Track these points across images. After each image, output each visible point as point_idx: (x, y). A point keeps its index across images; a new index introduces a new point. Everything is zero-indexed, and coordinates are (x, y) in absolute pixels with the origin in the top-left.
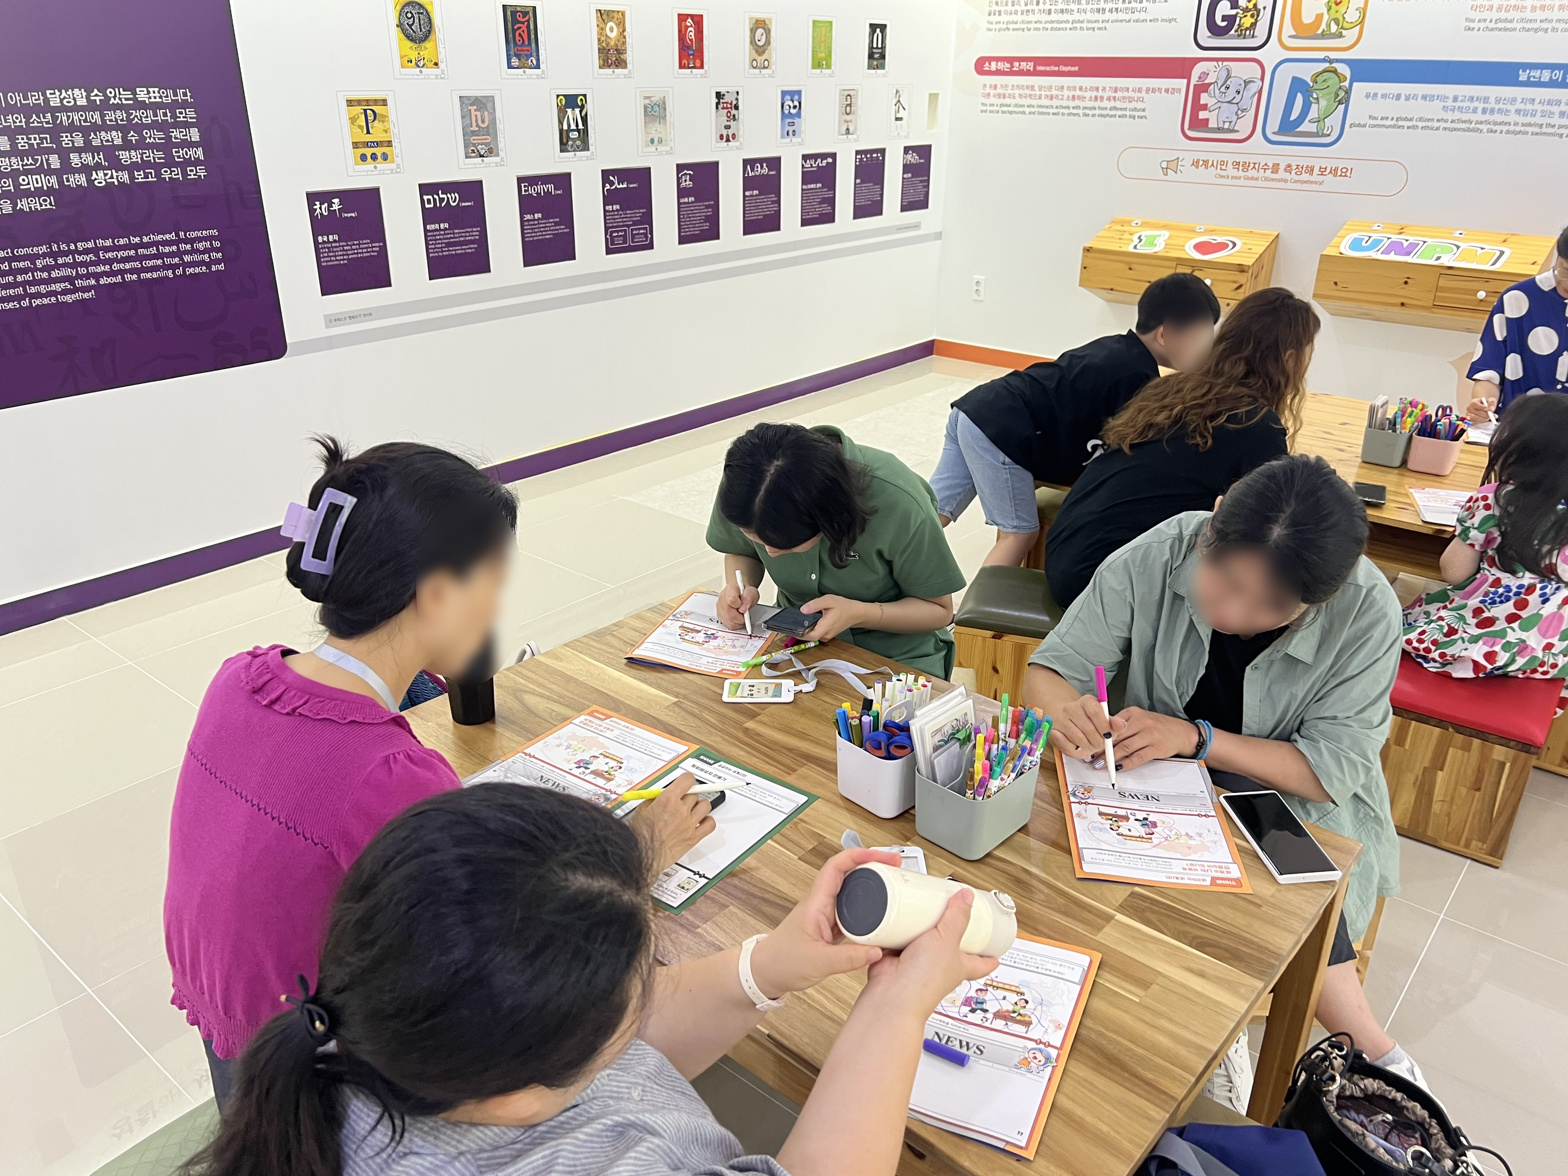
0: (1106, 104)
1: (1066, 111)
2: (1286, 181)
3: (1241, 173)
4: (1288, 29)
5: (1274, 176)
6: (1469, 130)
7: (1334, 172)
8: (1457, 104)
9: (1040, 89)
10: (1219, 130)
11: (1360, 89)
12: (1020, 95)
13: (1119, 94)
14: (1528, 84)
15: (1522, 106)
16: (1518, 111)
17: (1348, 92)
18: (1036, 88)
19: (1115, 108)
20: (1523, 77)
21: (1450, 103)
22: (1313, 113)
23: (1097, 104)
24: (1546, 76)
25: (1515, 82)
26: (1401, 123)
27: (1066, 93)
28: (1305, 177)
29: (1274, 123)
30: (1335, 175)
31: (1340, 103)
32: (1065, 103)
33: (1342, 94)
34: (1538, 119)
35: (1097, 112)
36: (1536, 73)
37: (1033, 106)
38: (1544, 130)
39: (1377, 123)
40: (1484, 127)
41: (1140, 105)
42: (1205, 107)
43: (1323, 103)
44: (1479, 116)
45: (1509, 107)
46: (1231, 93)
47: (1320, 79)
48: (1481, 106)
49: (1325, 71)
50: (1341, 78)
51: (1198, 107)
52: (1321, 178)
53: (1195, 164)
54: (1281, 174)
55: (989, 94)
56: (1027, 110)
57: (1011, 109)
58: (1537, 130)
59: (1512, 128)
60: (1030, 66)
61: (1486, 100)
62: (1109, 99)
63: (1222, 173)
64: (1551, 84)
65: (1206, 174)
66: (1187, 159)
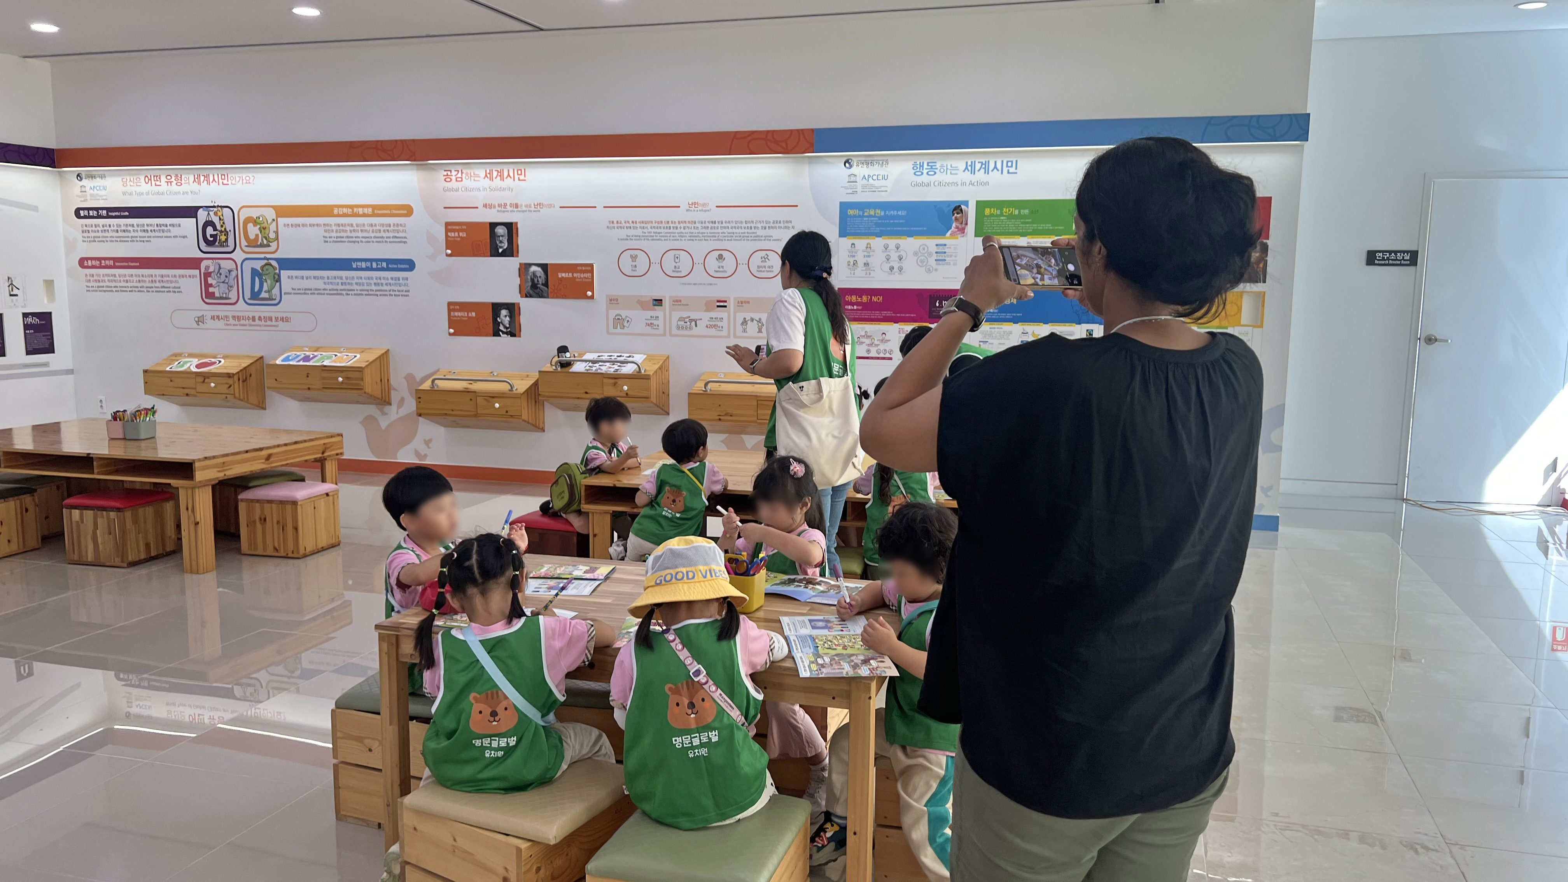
0: (158, 284)
1: (137, 289)
2: (260, 326)
3: (237, 322)
4: (244, 243)
5: (253, 323)
6: (337, 294)
7: (282, 319)
8: (330, 281)
9: (120, 276)
10: (221, 298)
11: (284, 274)
12: (108, 280)
13: (165, 279)
14: (357, 269)
15: (358, 281)
16: (356, 284)
17: (279, 275)
18: (117, 276)
19: (163, 287)
20: (352, 266)
21: (326, 280)
22: (265, 288)
23: (153, 285)
24: (364, 265)
25: (351, 269)
26: (307, 292)
27: (135, 279)
28: (269, 323)
29: (248, 295)
30: (283, 321)
31: (277, 281)
32: (135, 284)
33: (277, 277)
34: (365, 287)
35: (154, 289)
36: (359, 264)
37: (117, 287)
38: (370, 293)
39: (297, 292)
40: (344, 292)
41: (177, 285)
42: (211, 285)
43: (269, 282)
44: (340, 287)
45: (352, 281)
46: (223, 278)
47: (264, 269)
48: (340, 281)
49: (266, 264)
50: (274, 268)
51: (208, 286)
52: (276, 323)
53: (213, 318)
54: (257, 322)
55: (90, 280)
56: (114, 289)
57: (105, 289)
58: (367, 293)
59: (356, 292)
60: (111, 263)
61: (341, 278)
62: (159, 281)
63: (228, 323)
64: (367, 269)
65: (220, 324)
66: (208, 315)
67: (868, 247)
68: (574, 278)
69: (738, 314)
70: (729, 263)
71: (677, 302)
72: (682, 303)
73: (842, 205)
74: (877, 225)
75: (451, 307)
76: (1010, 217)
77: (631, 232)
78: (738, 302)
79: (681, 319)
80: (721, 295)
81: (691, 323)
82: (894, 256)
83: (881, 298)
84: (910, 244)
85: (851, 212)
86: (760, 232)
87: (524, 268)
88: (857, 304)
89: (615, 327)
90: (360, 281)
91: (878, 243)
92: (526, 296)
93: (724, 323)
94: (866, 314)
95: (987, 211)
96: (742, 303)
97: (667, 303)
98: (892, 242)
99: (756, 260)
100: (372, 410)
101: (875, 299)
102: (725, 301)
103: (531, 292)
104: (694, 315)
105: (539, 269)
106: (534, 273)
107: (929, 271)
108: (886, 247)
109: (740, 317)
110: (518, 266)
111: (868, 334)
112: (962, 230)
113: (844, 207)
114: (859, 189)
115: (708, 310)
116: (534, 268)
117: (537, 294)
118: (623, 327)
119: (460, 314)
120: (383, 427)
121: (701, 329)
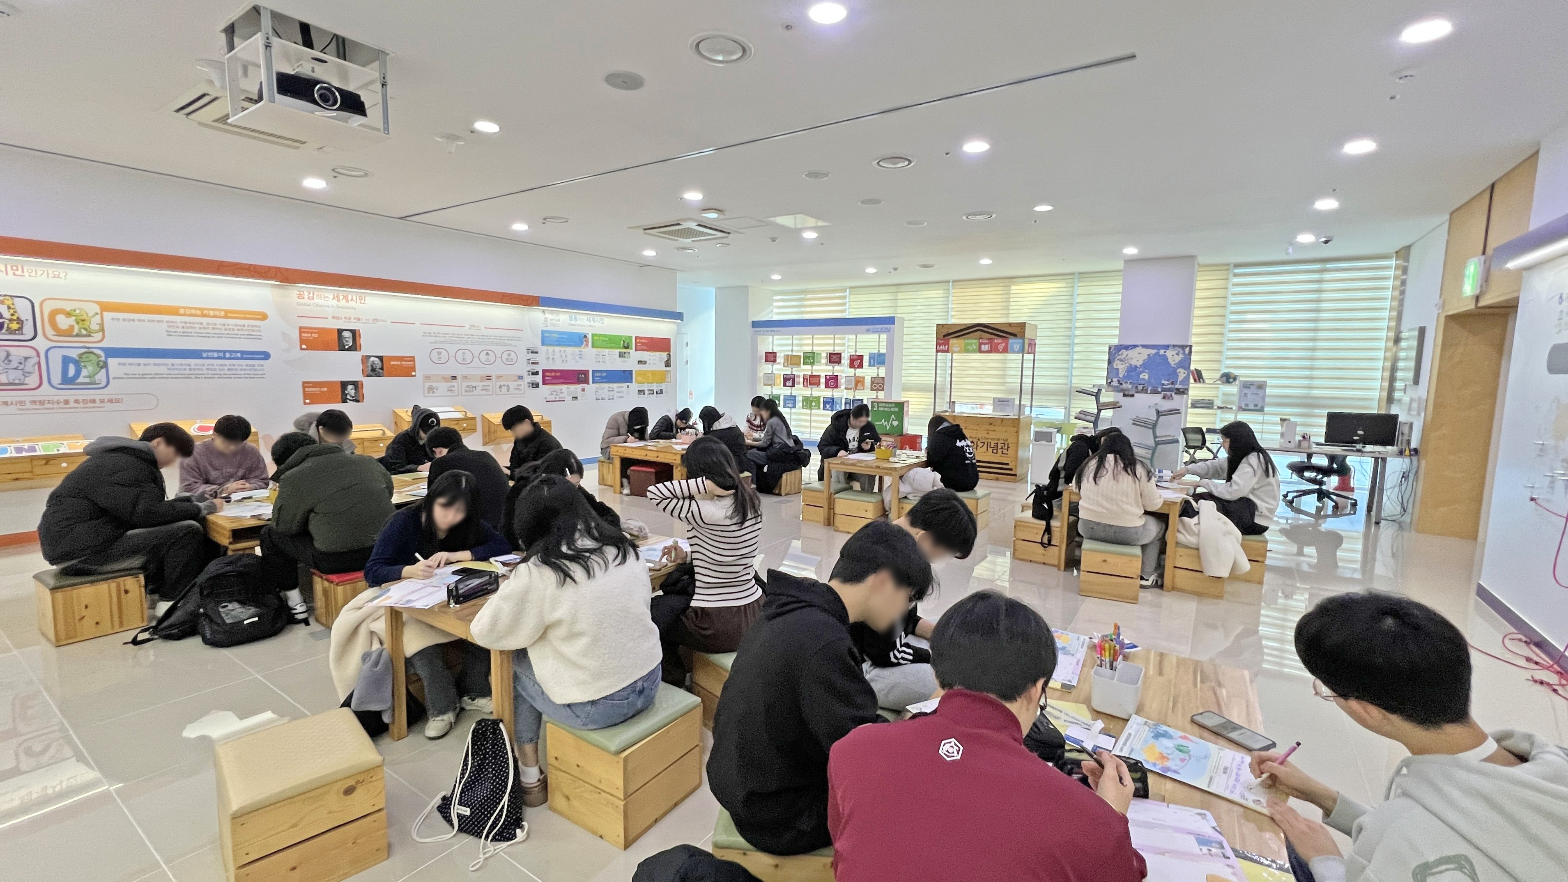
2: (77, 408)
3: (40, 406)
4: (50, 332)
5: (67, 406)
6: (184, 378)
7: (111, 401)
8: (174, 367)
10: (13, 384)
11: (112, 362)
14: (208, 358)
15: (208, 367)
16: (207, 369)
17: (105, 363)
20: (205, 355)
21: (171, 367)
22: (84, 373)
24: (216, 355)
25: (202, 357)
26: (145, 376)
28: (91, 405)
29: (57, 378)
30: (112, 403)
31: (102, 368)
33: (101, 364)
34: (217, 372)
36: (211, 354)
38: (222, 376)
39: (130, 376)
40: (192, 376)
43: (90, 368)
44: (187, 372)
45: (202, 367)
46: (14, 364)
47: (84, 356)
48: (188, 368)
49: (85, 353)
50: (98, 356)
52: (104, 405)
54: (73, 405)
58: (219, 376)
59: (206, 376)
61: (189, 365)
63: (23, 407)
64: (219, 358)
65: (9, 409)
67: (554, 351)
68: (402, 365)
70: (492, 357)
71: (465, 377)
72: (468, 378)
73: (542, 331)
74: (557, 341)
75: (306, 385)
76: (603, 341)
77: (437, 339)
78: (497, 377)
79: (468, 386)
80: (489, 374)
81: (473, 388)
82: (564, 355)
83: (559, 374)
84: (569, 350)
85: (546, 335)
86: (506, 342)
87: (365, 359)
88: (550, 376)
89: (429, 393)
90: (212, 367)
91: (557, 349)
92: (367, 376)
93: (490, 388)
94: (554, 381)
95: (595, 338)
96: (499, 377)
97: (459, 378)
98: (563, 349)
99: (505, 356)
102: (491, 377)
103: (371, 374)
104: (474, 384)
105: (377, 359)
106: (373, 362)
107: (577, 362)
108: (560, 351)
109: (498, 384)
110: (361, 358)
111: (555, 390)
112: (587, 345)
113: (543, 332)
114: (549, 325)
115: (483, 381)
116: (372, 359)
117: (375, 374)
118: (434, 392)
119: (313, 388)
121: (478, 391)
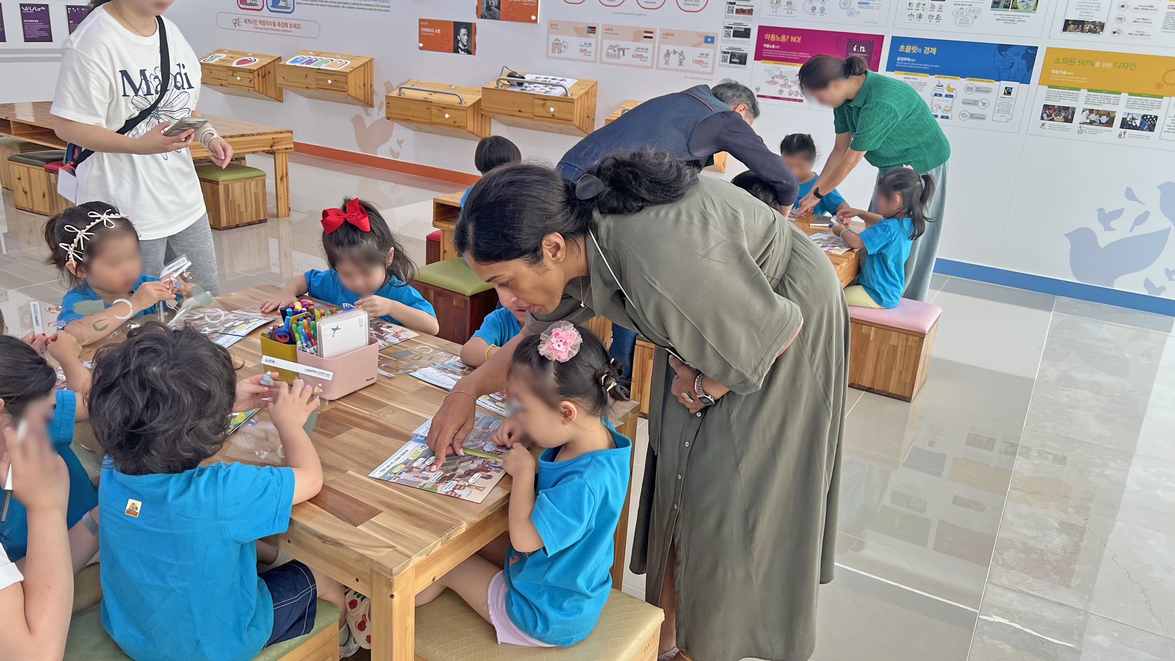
2: (279, 30)
3: (263, 27)
5: (274, 28)
6: (335, 6)
7: (295, 26)
10: (251, 4)
26: (313, 3)
28: (285, 28)
29: (270, 2)
30: (295, 28)
34: (357, 2)
38: (361, 7)
39: (306, 2)
40: (340, 5)
52: (291, 29)
53: (245, 21)
54: (277, 27)
58: (357, 6)
59: (349, 5)
63: (256, 26)
65: (250, 27)
66: (242, 18)
69: (662, 46)
71: (609, 30)
72: (614, 32)
75: (422, 23)
78: (664, 34)
79: (611, 47)
80: (649, 27)
81: (619, 51)
83: (799, 39)
88: (776, 43)
89: (553, 52)
92: (482, 17)
93: (649, 55)
94: (783, 54)
96: (667, 35)
97: (599, 30)
100: (358, 110)
101: (793, 39)
102: (652, 33)
103: (486, 14)
104: (623, 44)
107: (850, 14)
109: (664, 48)
111: (783, 75)
115: (636, 40)
117: (491, 15)
118: (560, 52)
119: (429, 30)
120: (368, 127)
121: (628, 58)
